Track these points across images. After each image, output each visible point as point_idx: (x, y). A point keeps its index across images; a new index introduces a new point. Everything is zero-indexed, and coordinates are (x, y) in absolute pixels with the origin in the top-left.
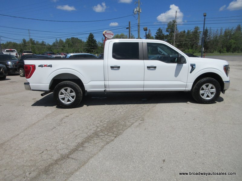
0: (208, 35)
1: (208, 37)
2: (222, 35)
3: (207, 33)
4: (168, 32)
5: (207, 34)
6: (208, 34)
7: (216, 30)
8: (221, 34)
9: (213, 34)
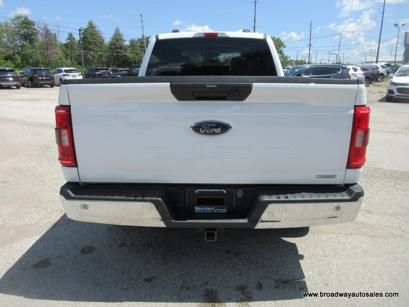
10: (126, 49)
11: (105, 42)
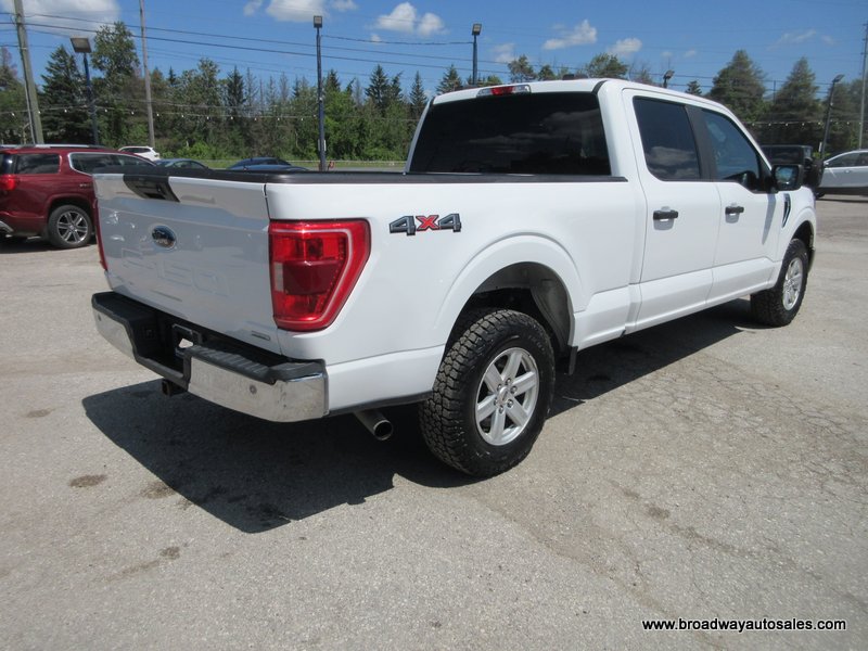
0: (245, 97)
1: (245, 103)
2: (288, 99)
3: (240, 87)
4: (101, 68)
5: (240, 92)
6: (244, 91)
7: (294, 85)
8: (284, 95)
9: (259, 94)
10: (813, 109)
11: (764, 96)
